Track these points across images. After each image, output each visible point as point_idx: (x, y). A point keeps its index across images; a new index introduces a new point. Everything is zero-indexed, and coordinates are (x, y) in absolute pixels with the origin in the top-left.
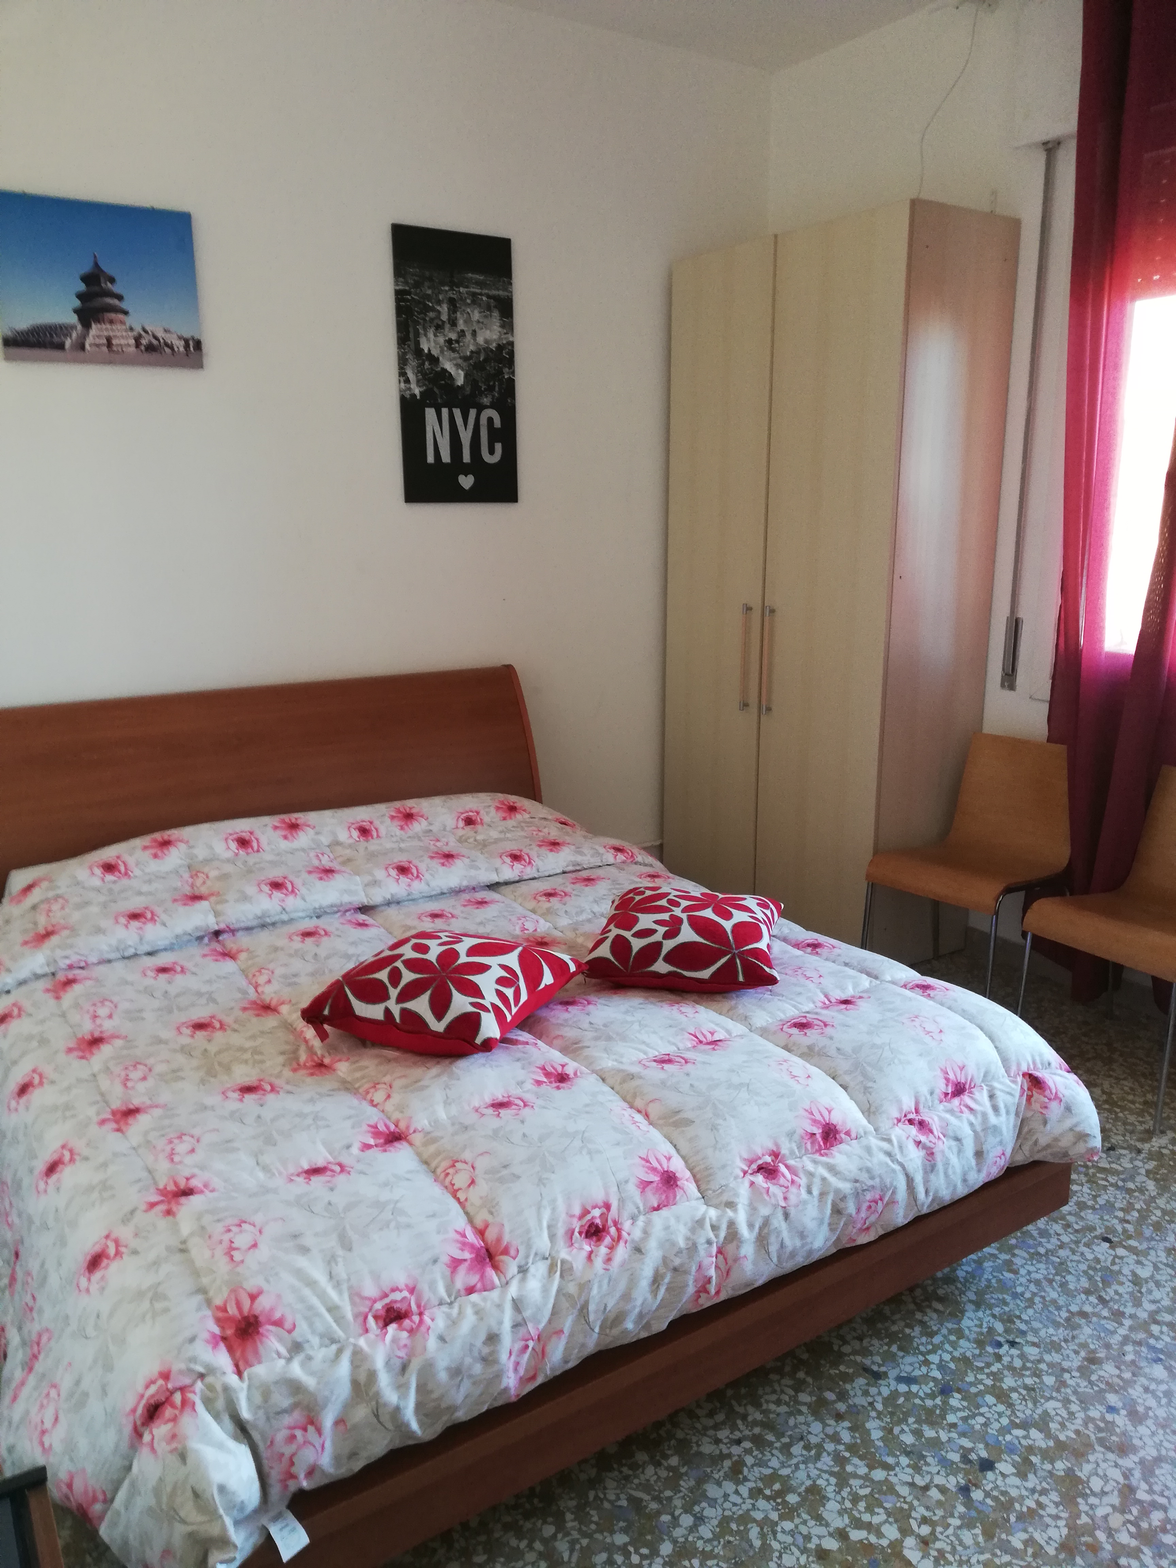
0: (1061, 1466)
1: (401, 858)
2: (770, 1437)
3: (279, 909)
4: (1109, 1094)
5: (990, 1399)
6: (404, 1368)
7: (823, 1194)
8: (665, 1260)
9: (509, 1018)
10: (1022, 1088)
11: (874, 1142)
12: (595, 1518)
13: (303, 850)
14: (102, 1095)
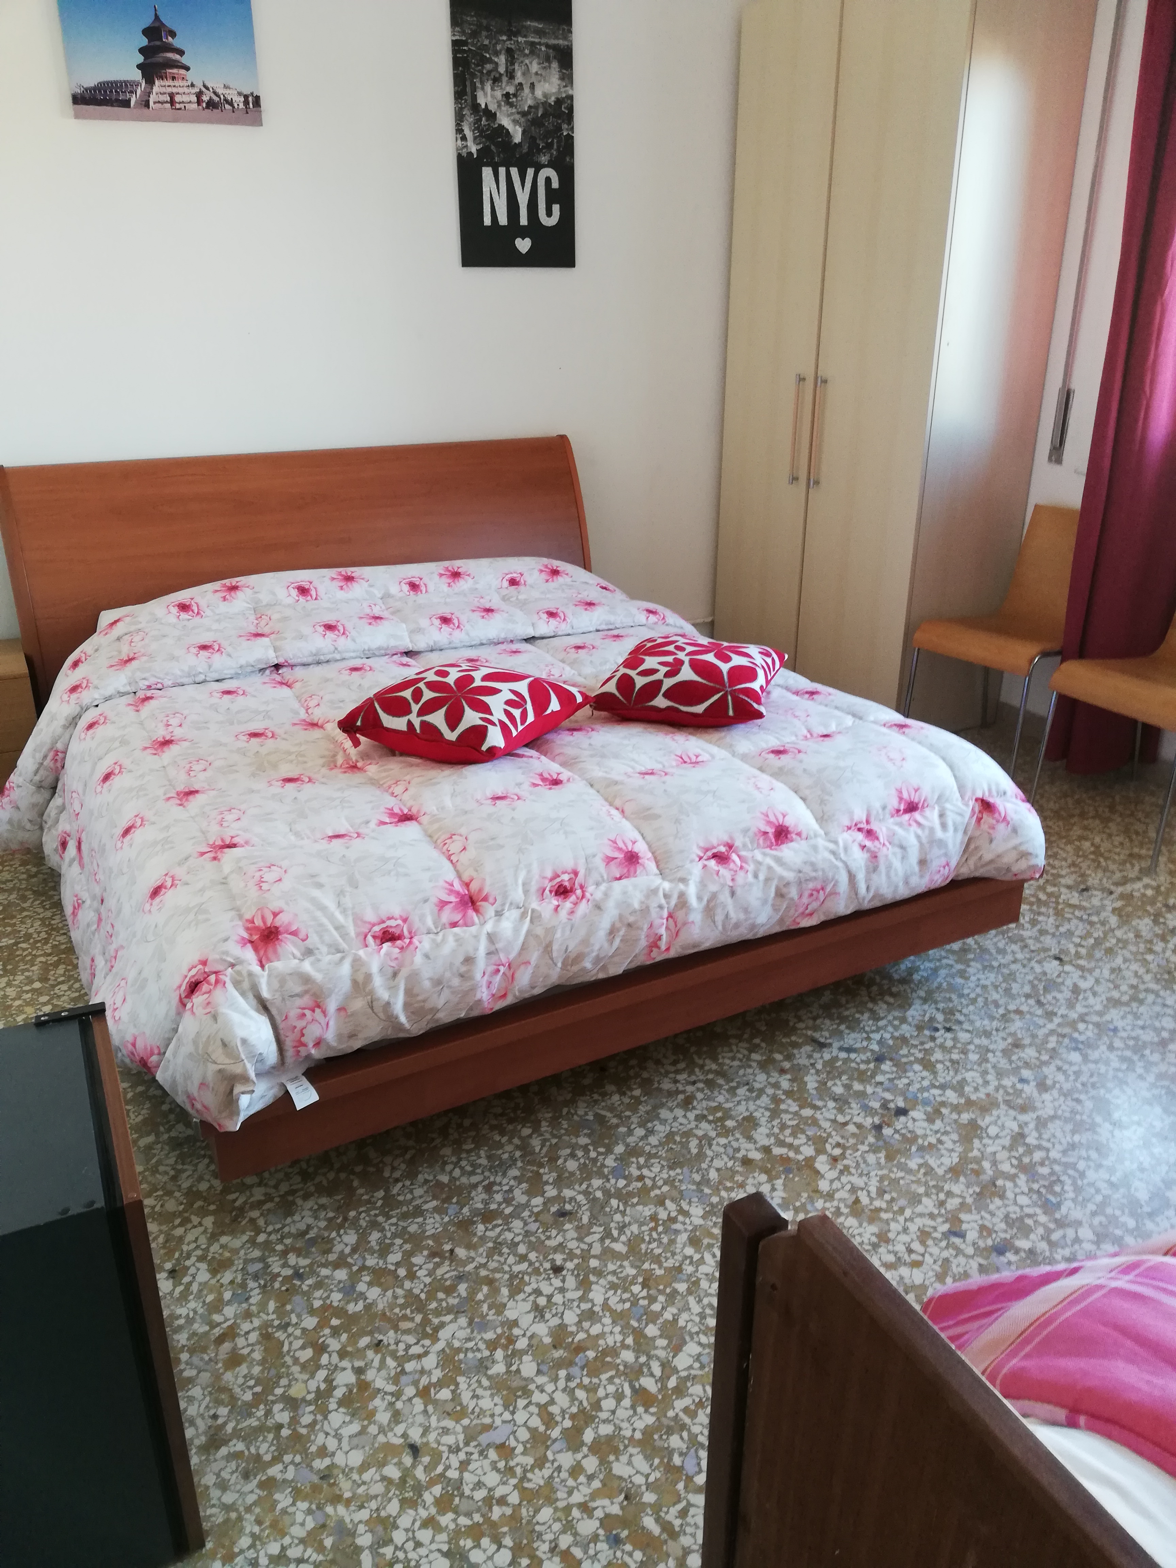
0: (965, 1117)
1: (446, 611)
2: (721, 1081)
3: (332, 648)
4: (1098, 847)
5: (917, 1067)
6: (395, 975)
7: (767, 880)
8: (621, 917)
9: (515, 733)
10: (973, 809)
11: (821, 842)
12: (566, 1126)
13: (358, 600)
14: (169, 781)
